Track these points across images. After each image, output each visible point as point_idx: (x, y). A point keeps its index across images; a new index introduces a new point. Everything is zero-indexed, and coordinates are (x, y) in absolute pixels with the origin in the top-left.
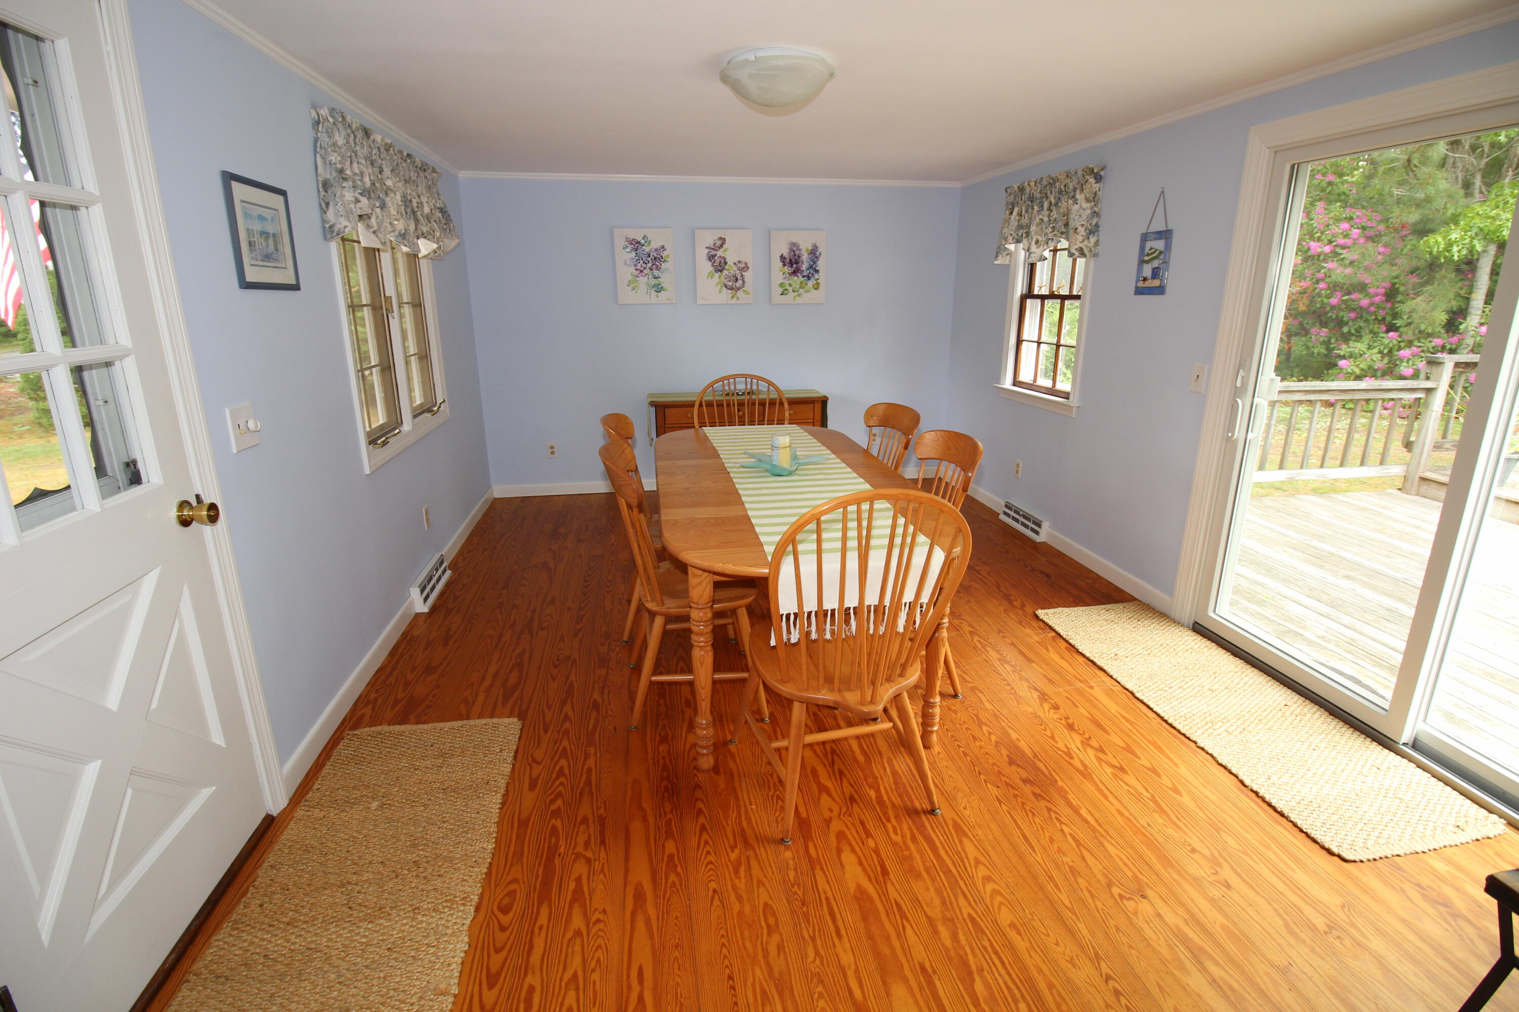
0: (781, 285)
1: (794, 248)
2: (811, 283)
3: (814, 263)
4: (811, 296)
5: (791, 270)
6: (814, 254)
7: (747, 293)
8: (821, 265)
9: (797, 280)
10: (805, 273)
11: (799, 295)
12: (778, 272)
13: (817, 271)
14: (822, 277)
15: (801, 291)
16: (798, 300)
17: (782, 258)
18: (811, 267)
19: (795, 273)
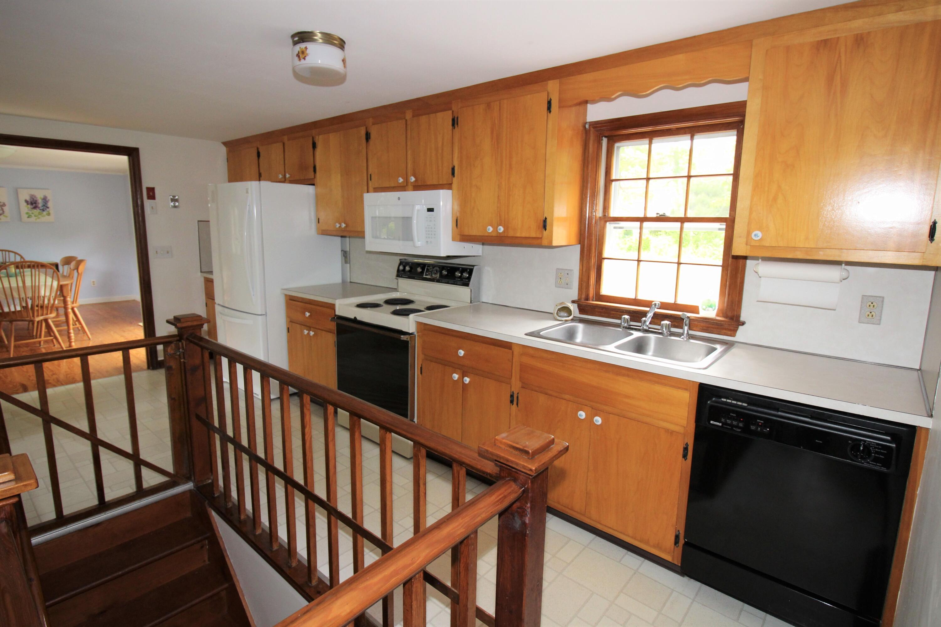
0: (27, 213)
1: (32, 197)
2: (45, 213)
3: (46, 204)
4: (45, 218)
5: (32, 207)
6: (45, 200)
7: (6, 217)
8: (50, 204)
9: (36, 211)
10: (42, 208)
11: (39, 218)
12: (25, 208)
13: (48, 208)
14: (51, 210)
15: (40, 216)
16: (38, 220)
17: (26, 201)
18: (44, 206)
19: (35, 208)
